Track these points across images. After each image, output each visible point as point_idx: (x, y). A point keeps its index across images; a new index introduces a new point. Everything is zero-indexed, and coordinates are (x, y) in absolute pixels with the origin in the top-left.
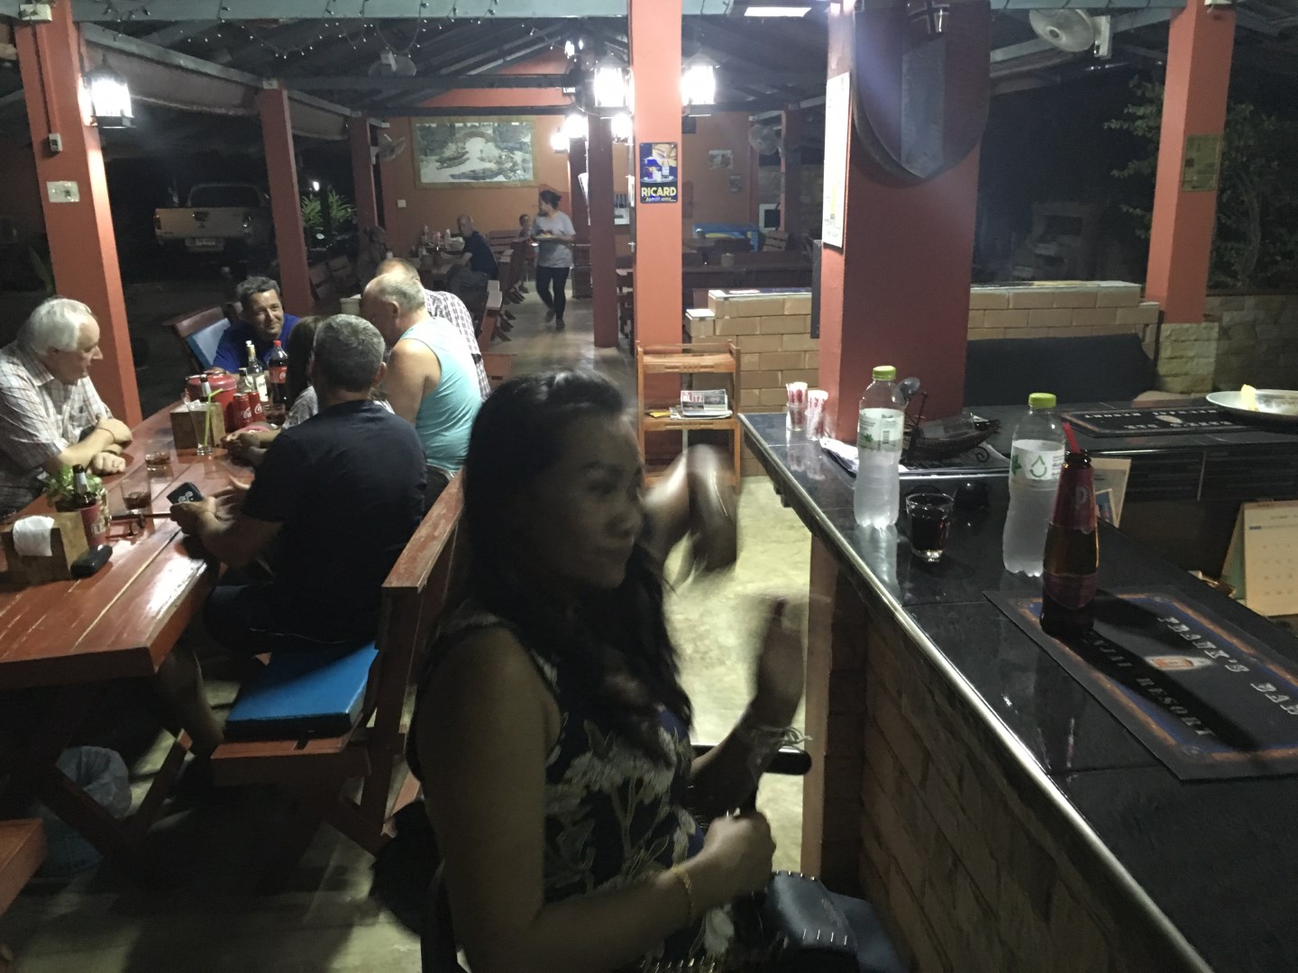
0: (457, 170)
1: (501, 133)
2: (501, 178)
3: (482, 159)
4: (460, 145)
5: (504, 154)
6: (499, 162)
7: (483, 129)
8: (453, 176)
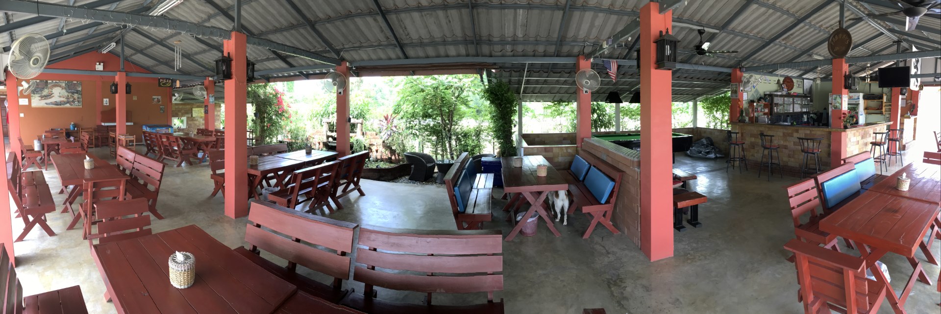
0: (49, 101)
1: (68, 86)
2: (68, 105)
3: (60, 97)
4: (50, 90)
5: (70, 94)
6: (67, 98)
7: (61, 84)
8: (46, 103)
